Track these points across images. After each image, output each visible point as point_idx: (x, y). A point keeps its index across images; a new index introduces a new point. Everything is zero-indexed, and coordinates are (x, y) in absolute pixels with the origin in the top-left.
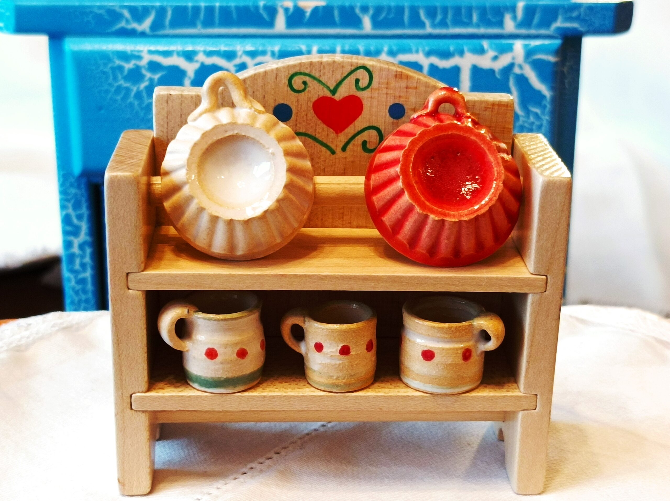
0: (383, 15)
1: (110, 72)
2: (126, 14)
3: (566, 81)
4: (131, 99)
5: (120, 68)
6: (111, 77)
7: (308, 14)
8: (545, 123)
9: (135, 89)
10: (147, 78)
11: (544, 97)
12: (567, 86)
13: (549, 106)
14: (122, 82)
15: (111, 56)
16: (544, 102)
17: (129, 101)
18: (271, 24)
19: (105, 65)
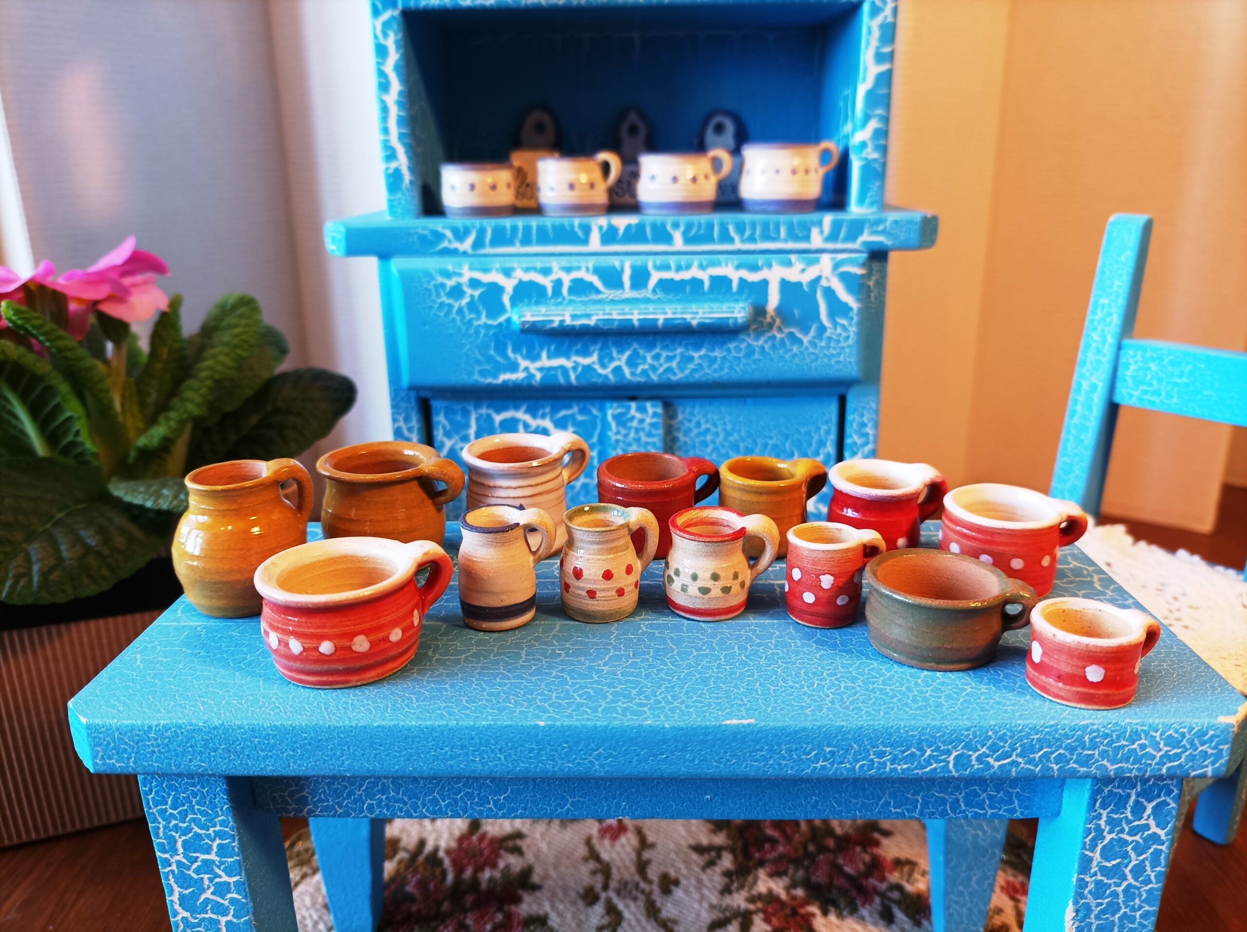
0: (694, 232)
1: (433, 290)
2: (449, 234)
3: (872, 295)
4: (454, 315)
5: (443, 285)
6: (434, 294)
7: (621, 232)
8: (852, 334)
9: (456, 305)
10: (468, 295)
11: (851, 309)
12: (873, 299)
13: (855, 318)
14: (444, 299)
15: (434, 273)
16: (851, 314)
17: (452, 316)
18: (586, 241)
19: (429, 282)
